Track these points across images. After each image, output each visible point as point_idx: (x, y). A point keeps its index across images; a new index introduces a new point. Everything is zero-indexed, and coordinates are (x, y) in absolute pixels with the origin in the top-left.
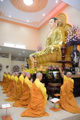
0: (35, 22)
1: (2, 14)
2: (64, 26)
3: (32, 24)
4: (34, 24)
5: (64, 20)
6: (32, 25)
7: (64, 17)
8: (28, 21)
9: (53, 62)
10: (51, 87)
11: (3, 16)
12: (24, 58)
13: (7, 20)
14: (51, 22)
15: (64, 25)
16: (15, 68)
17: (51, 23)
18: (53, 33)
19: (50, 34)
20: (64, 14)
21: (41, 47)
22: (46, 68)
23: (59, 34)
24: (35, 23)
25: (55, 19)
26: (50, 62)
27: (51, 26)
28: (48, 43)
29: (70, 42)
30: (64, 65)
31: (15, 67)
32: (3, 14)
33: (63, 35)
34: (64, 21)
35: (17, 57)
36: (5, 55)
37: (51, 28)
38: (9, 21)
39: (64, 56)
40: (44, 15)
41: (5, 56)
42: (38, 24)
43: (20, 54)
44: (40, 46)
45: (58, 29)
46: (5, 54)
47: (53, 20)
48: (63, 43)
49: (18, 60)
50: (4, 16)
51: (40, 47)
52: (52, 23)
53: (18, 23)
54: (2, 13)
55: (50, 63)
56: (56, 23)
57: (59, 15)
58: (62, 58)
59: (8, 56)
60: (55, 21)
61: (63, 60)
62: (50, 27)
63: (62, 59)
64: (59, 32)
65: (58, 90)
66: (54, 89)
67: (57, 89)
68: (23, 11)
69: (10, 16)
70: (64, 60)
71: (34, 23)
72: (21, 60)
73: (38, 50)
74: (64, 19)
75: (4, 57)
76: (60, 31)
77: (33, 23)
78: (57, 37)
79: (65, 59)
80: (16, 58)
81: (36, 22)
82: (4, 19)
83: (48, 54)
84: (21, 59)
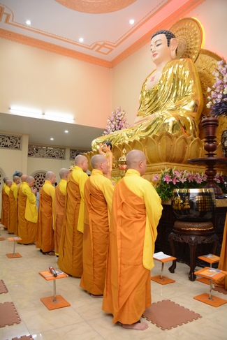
0: (101, 43)
1: (5, 13)
2: (194, 57)
3: (92, 49)
4: (97, 51)
5: (196, 39)
6: (93, 53)
7: (194, 31)
8: (81, 40)
9: (173, 161)
10: (187, 235)
11: (6, 21)
12: (65, 149)
13: (20, 35)
14: (158, 43)
15: (194, 54)
16: (38, 179)
17: (158, 45)
18: (163, 76)
19: (153, 78)
20: (194, 20)
21: (122, 116)
22: (155, 179)
23: (183, 81)
24: (101, 46)
25: (170, 36)
26: (167, 161)
27: (157, 57)
28: (147, 106)
29: (223, 105)
30: (212, 170)
31: (38, 177)
32: (8, 16)
33: (194, 82)
34: (196, 43)
35: (42, 147)
36: (9, 141)
37: (158, 62)
38: (24, 36)
39: (211, 145)
40: (132, 22)
41: (8, 143)
42: (112, 50)
43: (52, 139)
44: (119, 115)
45: (181, 67)
46: (9, 138)
47: (163, 37)
48: (196, 106)
49: (47, 155)
50: (10, 21)
51: (120, 118)
52: (160, 47)
53: (50, 44)
54: (6, 11)
55: (165, 163)
56: (171, 46)
57: (179, 22)
58: (207, 148)
59: (18, 145)
60: (168, 41)
61: (209, 155)
62: (154, 59)
63: (207, 153)
64: (185, 74)
65: (206, 242)
66: (195, 239)
67: (204, 240)
68: (71, 8)
69: (28, 23)
70: (212, 155)
71: (98, 47)
72: (54, 157)
73: (113, 126)
74: (195, 35)
75: (6, 146)
76: (187, 73)
77: (97, 44)
78: (178, 88)
79: (215, 152)
80: (39, 151)
81: (105, 44)
82: (8, 32)
83: (161, 137)
84: (54, 154)
